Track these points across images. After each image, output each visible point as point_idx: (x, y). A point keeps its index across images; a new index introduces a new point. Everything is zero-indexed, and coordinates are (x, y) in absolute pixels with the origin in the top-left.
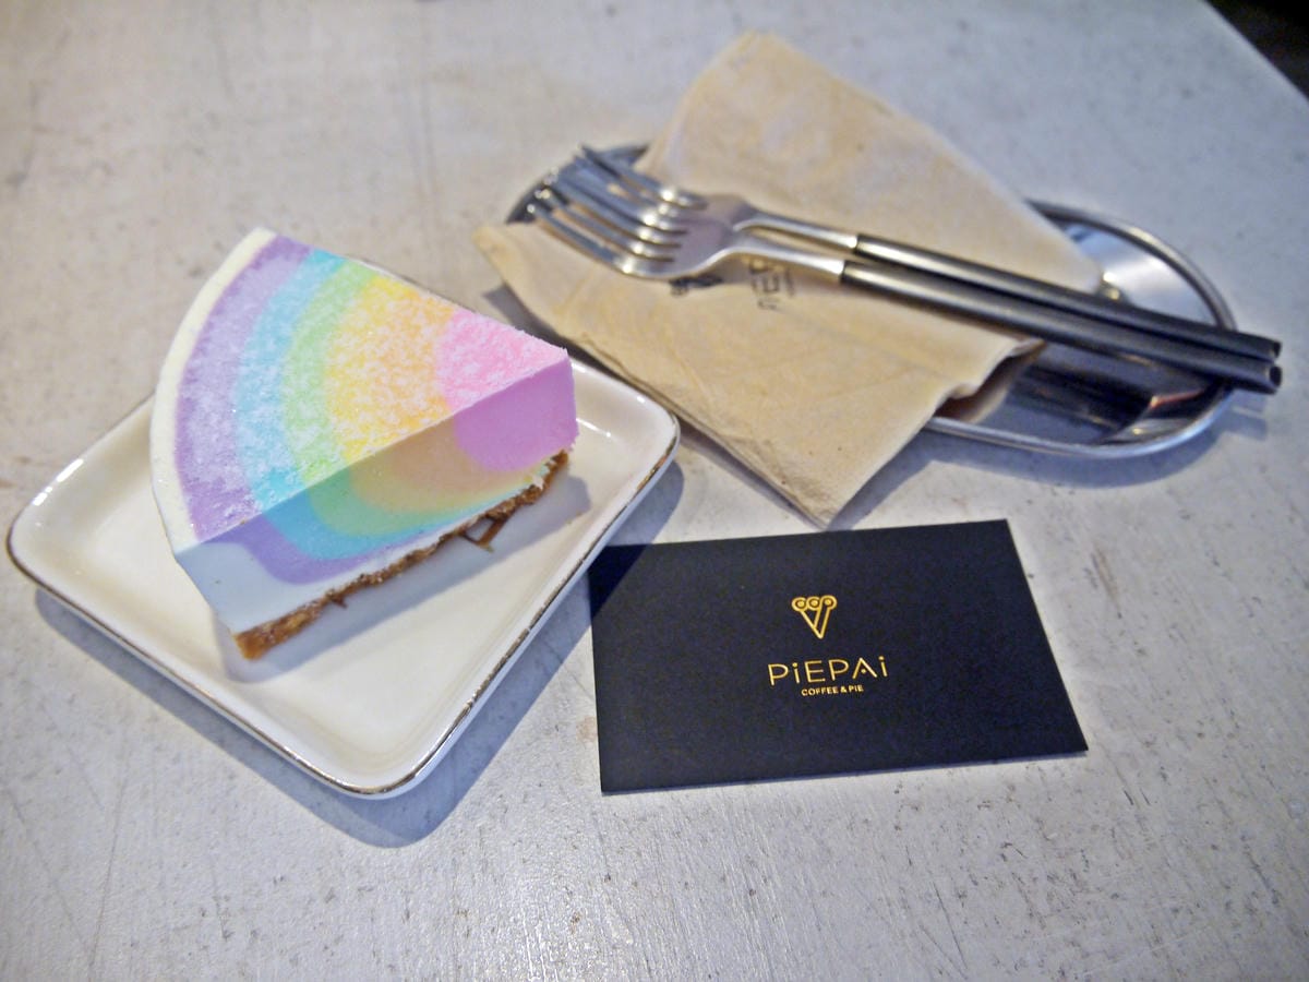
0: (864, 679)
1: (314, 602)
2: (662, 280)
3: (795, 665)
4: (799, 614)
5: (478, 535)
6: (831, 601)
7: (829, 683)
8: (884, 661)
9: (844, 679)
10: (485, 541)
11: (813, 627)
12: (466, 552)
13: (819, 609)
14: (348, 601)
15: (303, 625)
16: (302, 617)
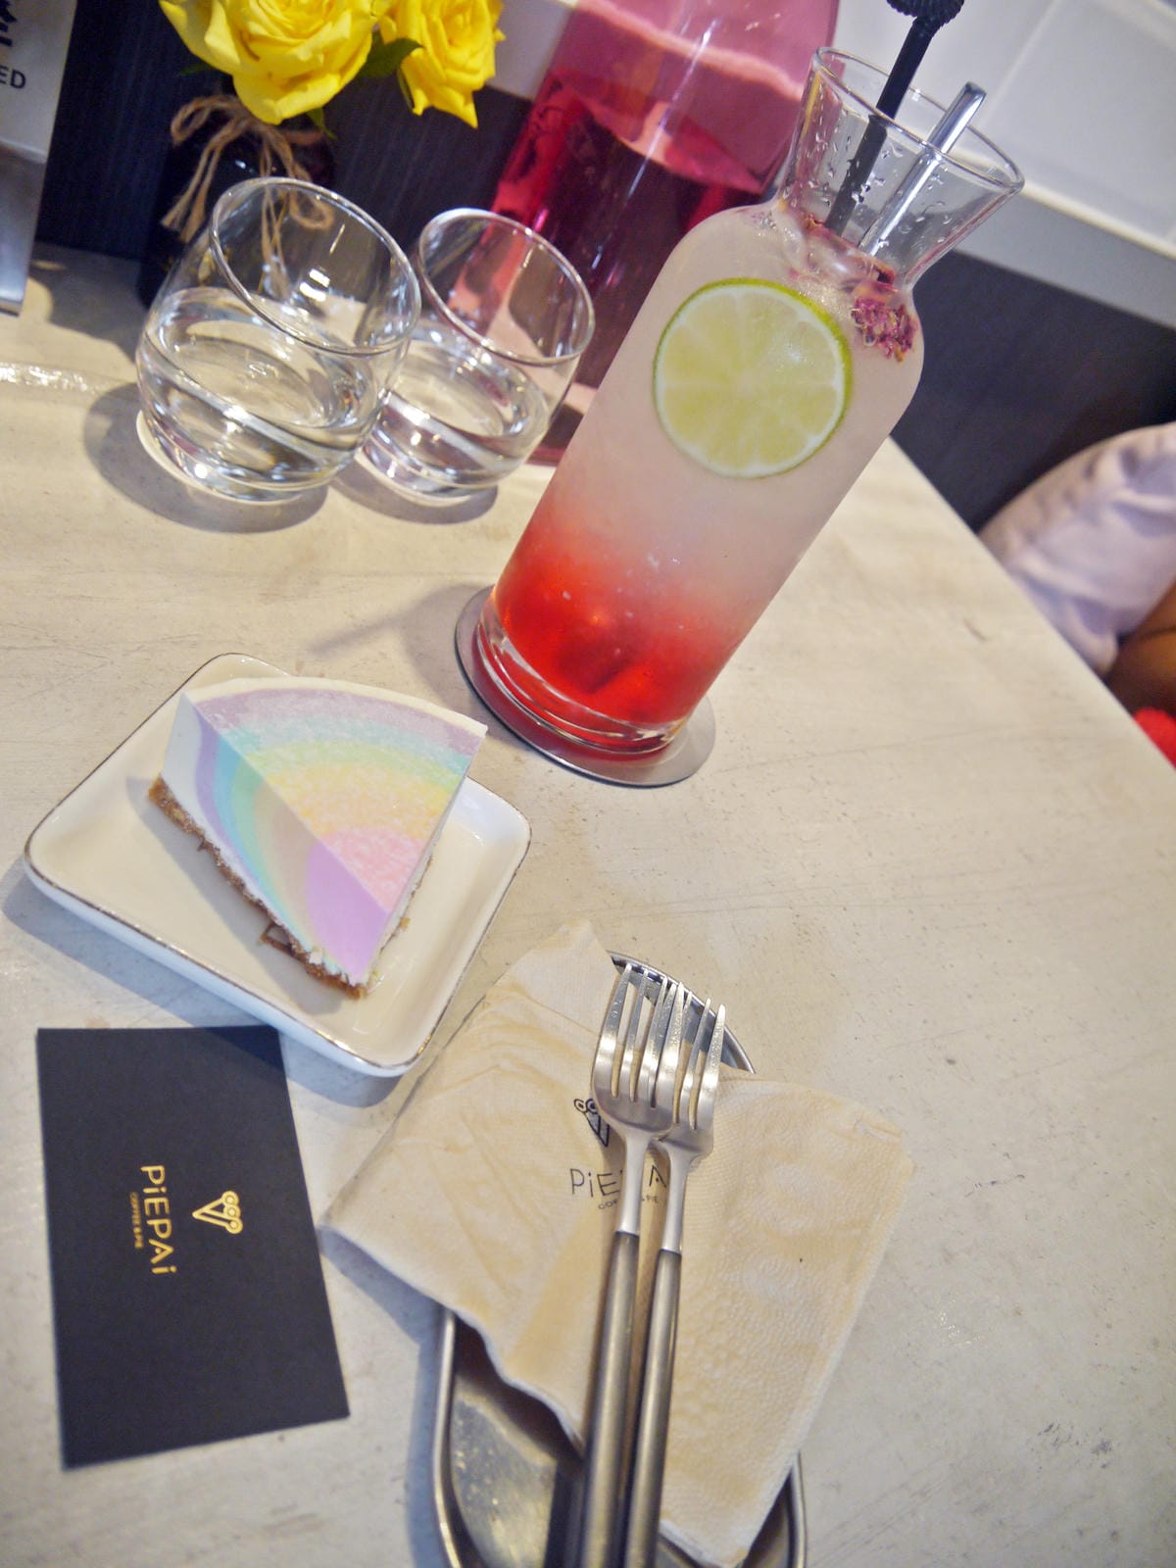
0: (150, 1251)
1: (193, 821)
2: (591, 1094)
3: (163, 1190)
4: (220, 1197)
5: (272, 934)
6: (235, 1227)
7: (144, 1218)
8: (170, 1272)
9: (149, 1232)
10: (266, 938)
11: (207, 1209)
12: (257, 927)
13: (225, 1216)
14: (204, 852)
15: (178, 822)
16: (182, 817)
